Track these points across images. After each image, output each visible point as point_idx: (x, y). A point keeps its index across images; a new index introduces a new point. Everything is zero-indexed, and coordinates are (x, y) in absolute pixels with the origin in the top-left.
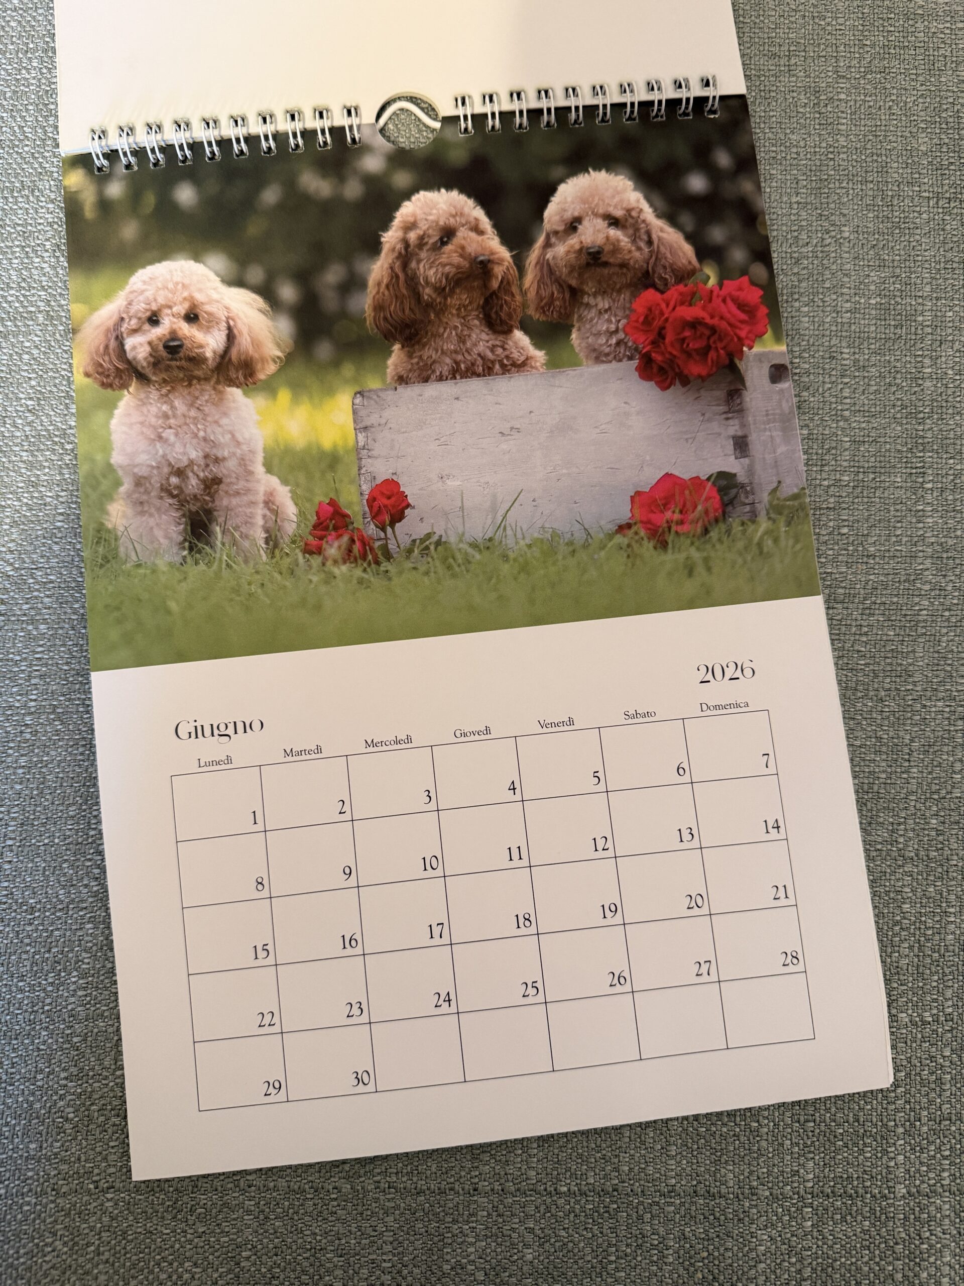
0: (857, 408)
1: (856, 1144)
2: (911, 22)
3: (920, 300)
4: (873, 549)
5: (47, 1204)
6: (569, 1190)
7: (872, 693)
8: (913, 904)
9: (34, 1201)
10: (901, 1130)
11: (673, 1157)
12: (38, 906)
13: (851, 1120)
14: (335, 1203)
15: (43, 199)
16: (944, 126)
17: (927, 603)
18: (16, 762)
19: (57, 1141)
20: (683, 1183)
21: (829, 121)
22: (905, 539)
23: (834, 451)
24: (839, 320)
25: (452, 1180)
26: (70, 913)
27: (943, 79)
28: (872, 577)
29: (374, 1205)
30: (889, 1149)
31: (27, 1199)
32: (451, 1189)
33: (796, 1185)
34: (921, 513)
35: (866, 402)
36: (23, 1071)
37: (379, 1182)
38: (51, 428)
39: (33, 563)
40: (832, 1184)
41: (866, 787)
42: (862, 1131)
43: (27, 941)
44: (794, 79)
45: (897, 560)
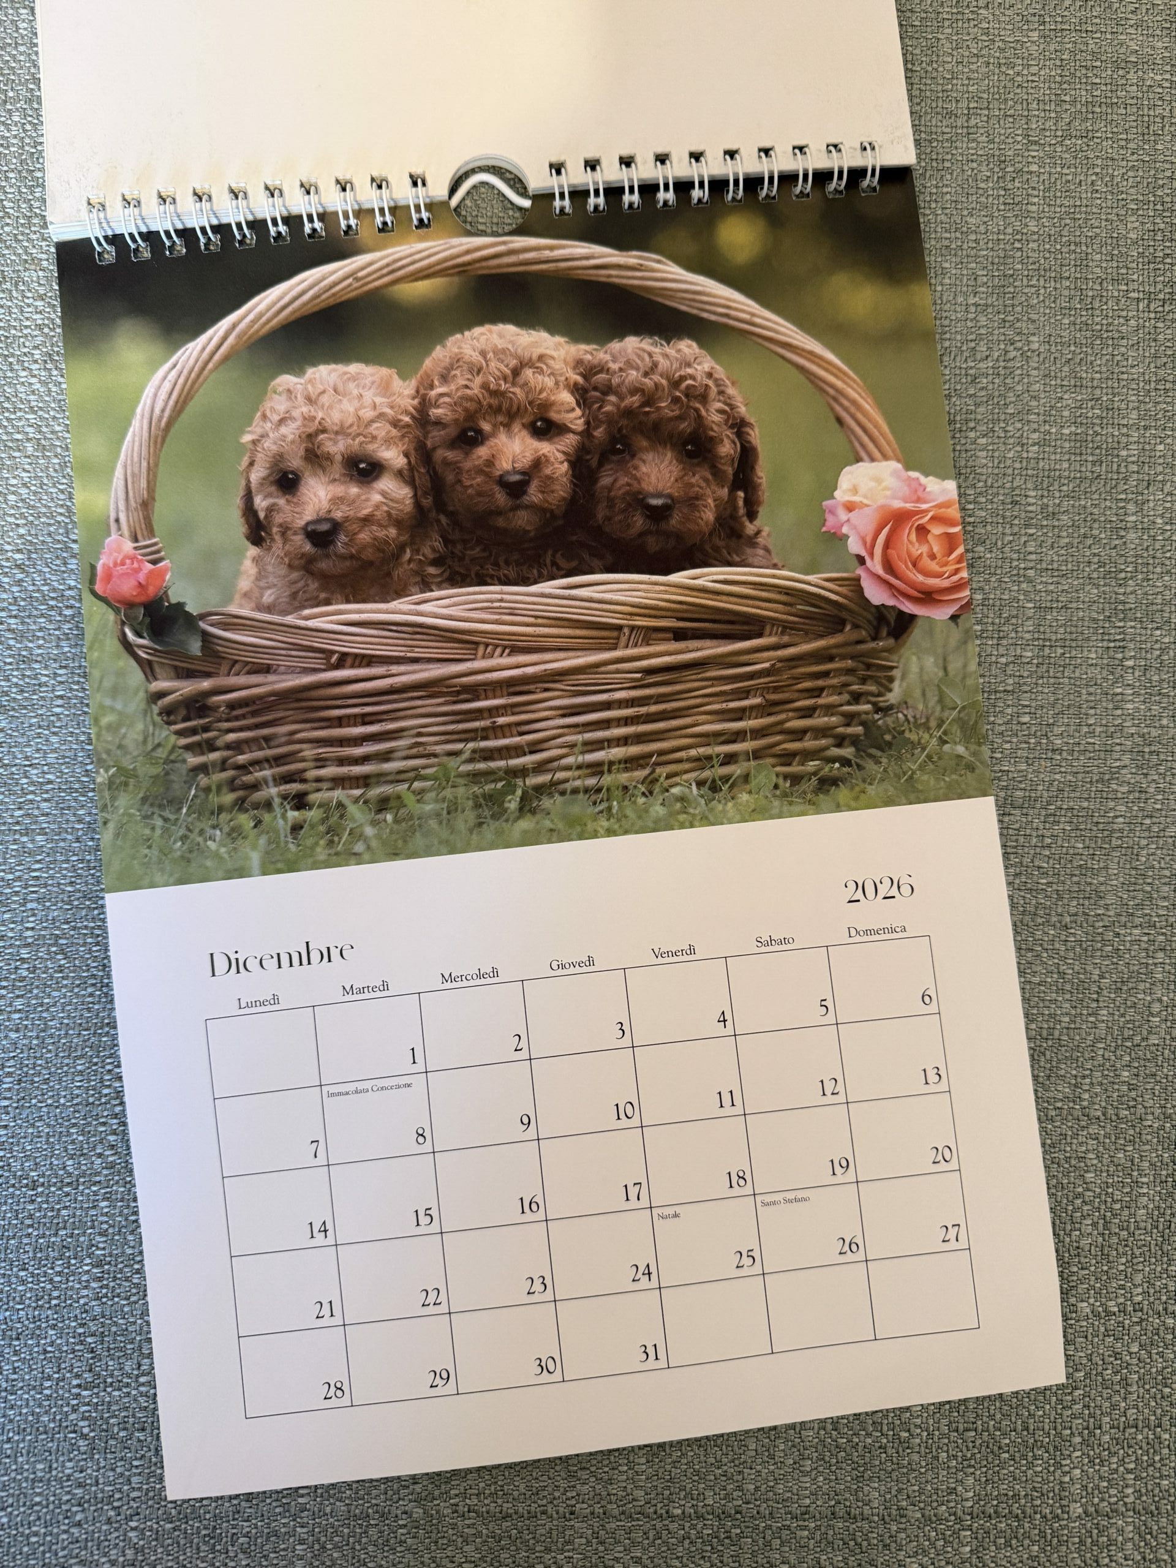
0: (1044, 566)
1: (1024, 1457)
2: (1121, 72)
3: (1125, 430)
4: (1059, 742)
5: (58, 1535)
6: (683, 1513)
7: (1054, 919)
8: (1098, 1172)
9: (43, 1531)
10: (1078, 1439)
11: (806, 1474)
12: (41, 1180)
13: (1020, 1428)
14: (404, 1531)
15: (29, 295)
16: (1159, 207)
17: (1124, 809)
18: (11, 1005)
19: (70, 1460)
20: (818, 1503)
21: (1017, 200)
22: (1098, 729)
23: (1014, 621)
24: (1025, 455)
25: (544, 1502)
26: (81, 1188)
27: (1159, 147)
28: (1057, 777)
29: (451, 1532)
30: (1064, 1462)
31: (34, 1529)
32: (544, 1513)
33: (952, 1504)
34: (1119, 697)
35: (1056, 558)
36: (27, 1377)
37: (457, 1505)
38: (46, 588)
39: (27, 758)
40: (995, 1502)
41: (1045, 1033)
42: (1032, 1441)
43: (28, 1222)
44: (974, 145)
45: (1088, 755)
